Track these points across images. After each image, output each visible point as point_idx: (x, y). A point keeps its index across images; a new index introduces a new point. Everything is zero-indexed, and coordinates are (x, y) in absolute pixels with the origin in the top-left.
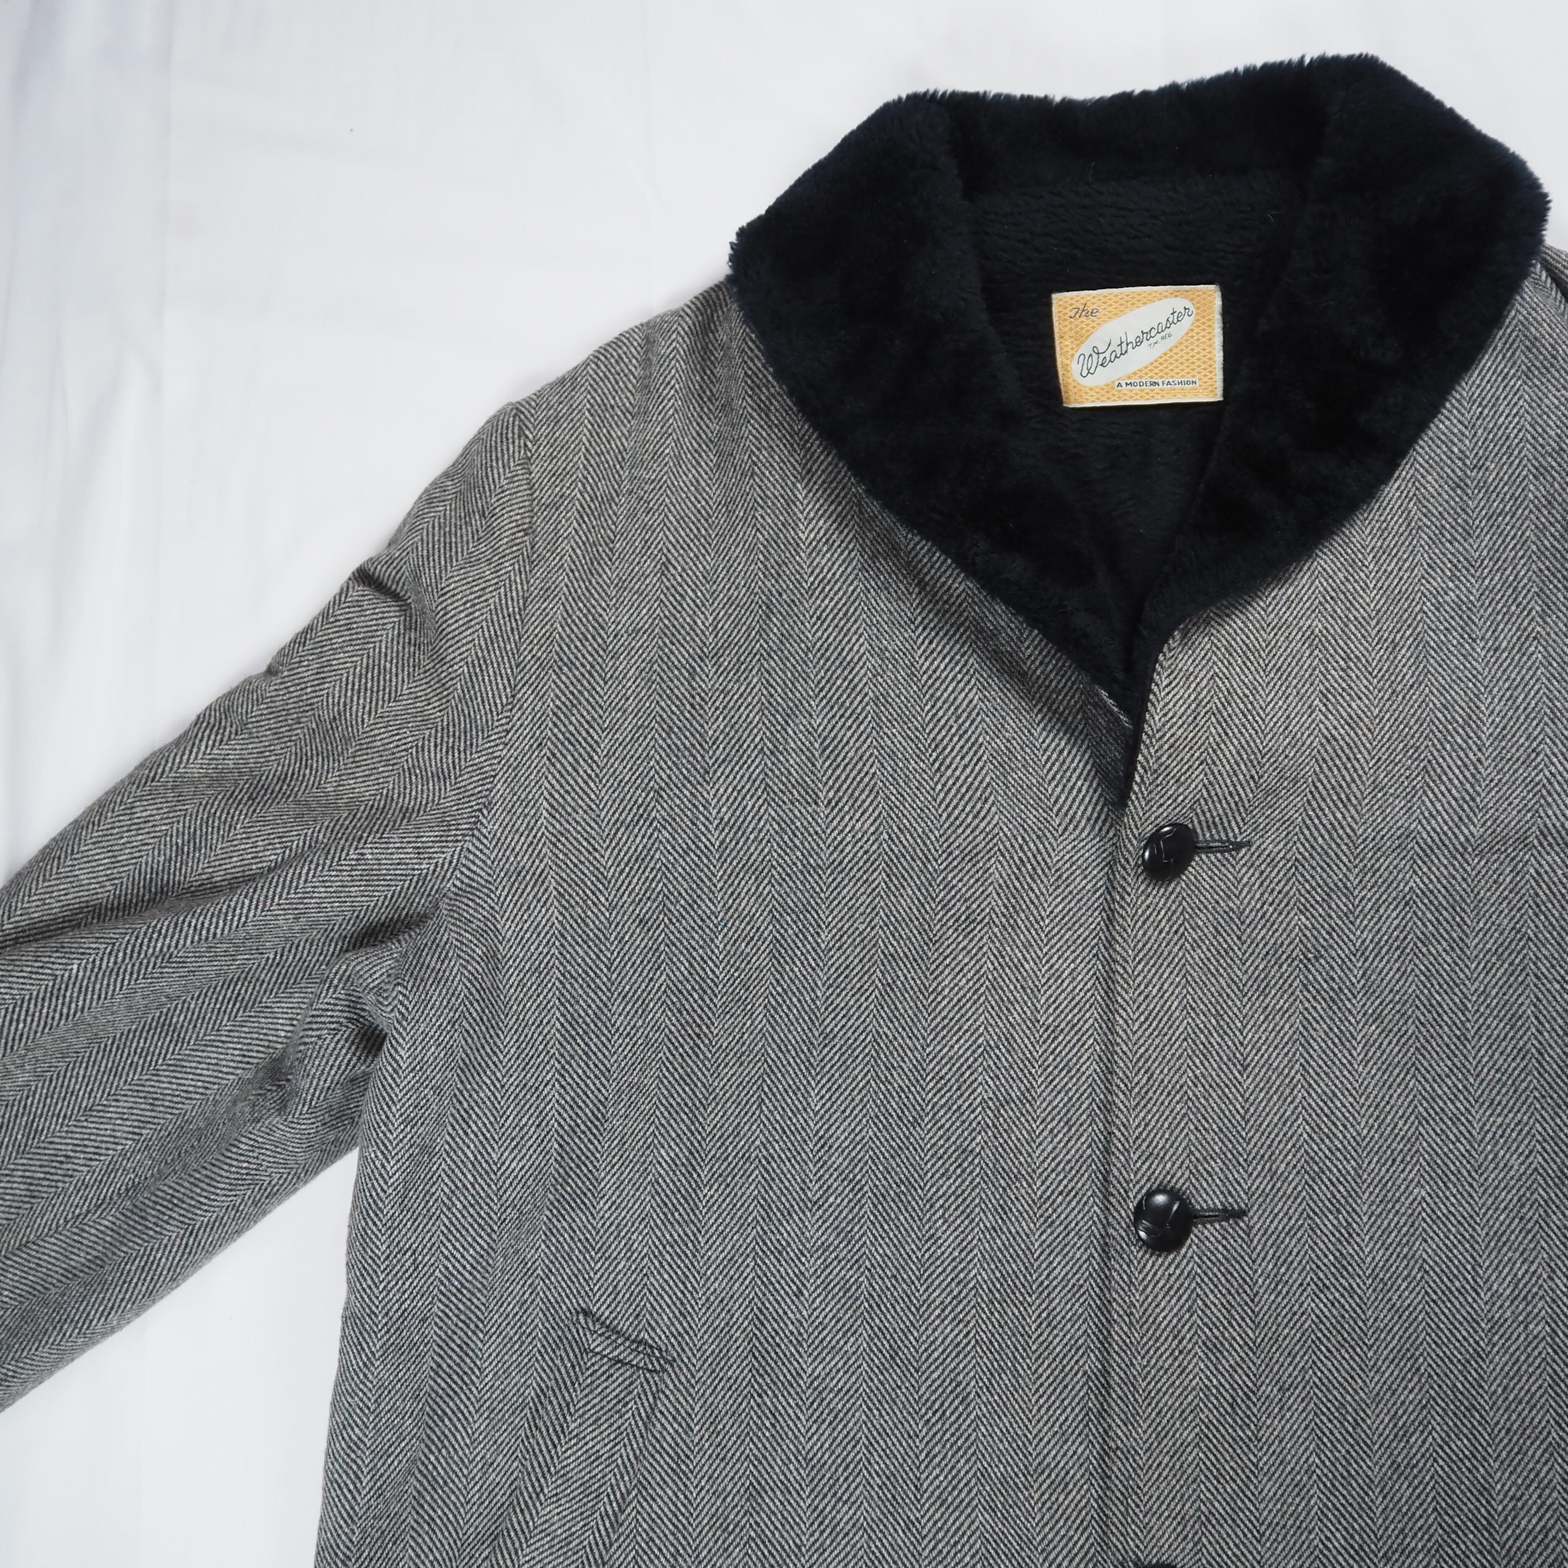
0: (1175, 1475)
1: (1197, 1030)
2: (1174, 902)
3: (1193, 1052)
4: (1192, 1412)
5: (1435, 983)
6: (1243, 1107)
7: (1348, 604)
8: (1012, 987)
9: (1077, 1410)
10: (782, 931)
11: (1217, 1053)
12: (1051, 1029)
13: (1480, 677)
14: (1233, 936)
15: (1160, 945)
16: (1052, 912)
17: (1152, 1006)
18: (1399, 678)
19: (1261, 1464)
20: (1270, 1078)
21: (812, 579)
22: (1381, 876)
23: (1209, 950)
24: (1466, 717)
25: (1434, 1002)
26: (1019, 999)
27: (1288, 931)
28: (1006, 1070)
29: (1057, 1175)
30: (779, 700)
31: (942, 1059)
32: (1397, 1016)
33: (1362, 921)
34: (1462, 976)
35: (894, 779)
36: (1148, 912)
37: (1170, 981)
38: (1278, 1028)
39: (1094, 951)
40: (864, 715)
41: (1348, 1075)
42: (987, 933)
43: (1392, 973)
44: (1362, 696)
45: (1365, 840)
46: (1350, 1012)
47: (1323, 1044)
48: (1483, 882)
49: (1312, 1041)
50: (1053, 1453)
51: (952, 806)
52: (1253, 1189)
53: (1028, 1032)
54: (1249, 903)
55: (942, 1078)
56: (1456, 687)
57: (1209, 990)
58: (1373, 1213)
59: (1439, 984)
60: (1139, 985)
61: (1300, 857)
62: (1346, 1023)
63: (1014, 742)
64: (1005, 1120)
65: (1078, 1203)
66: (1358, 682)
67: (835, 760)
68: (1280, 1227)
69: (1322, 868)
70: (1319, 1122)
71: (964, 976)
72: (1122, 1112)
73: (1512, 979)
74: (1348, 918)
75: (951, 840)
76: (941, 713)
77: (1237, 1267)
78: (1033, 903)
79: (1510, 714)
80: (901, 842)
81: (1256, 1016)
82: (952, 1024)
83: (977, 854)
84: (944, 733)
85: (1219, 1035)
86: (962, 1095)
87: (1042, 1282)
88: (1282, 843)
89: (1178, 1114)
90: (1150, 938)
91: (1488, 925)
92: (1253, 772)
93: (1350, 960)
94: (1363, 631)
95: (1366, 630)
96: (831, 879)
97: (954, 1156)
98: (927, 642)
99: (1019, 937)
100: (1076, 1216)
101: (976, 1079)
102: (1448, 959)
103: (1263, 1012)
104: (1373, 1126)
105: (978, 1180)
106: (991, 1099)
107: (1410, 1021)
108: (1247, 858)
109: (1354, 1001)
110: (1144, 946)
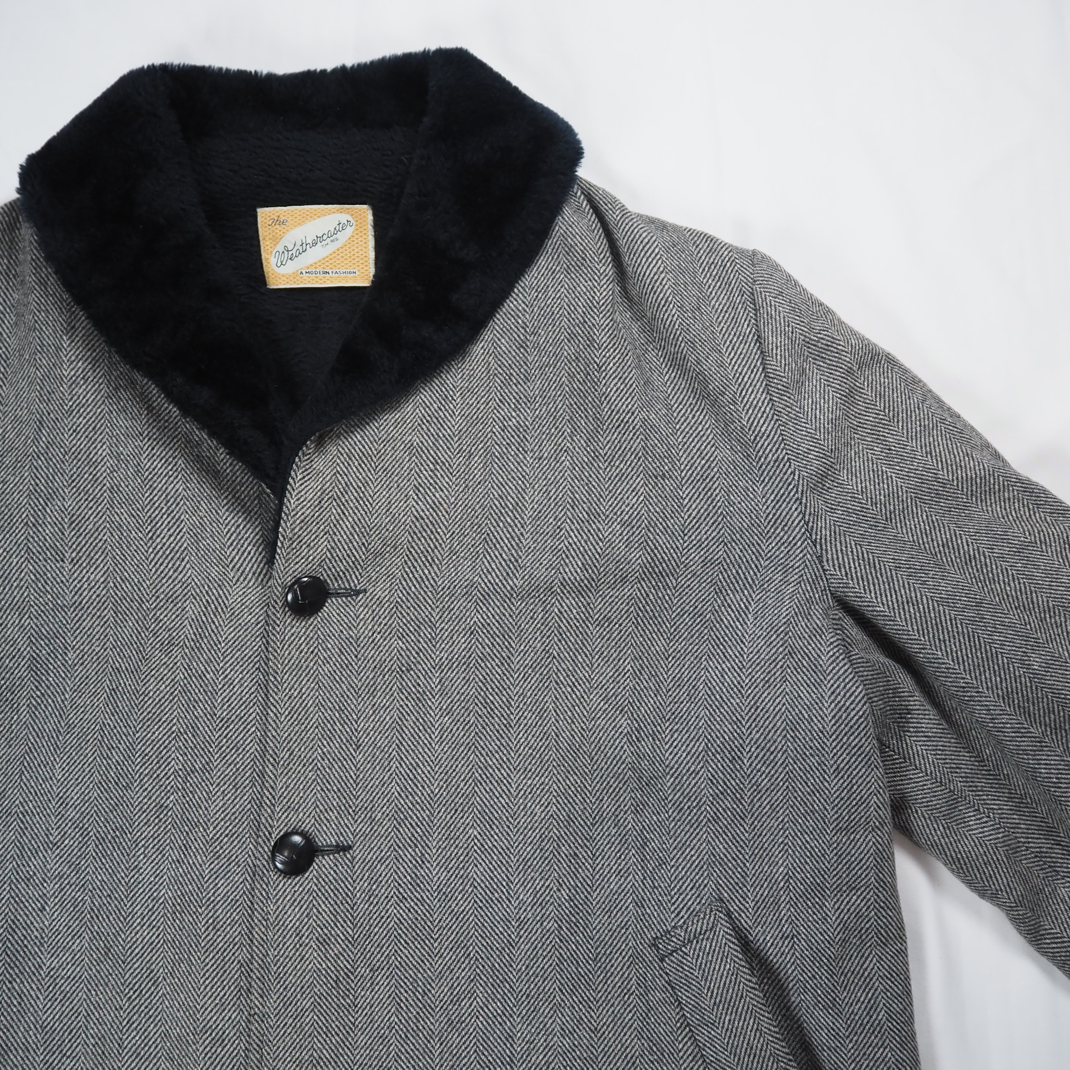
0: (296, 1032)
1: (325, 721)
2: (311, 631)
3: (322, 736)
4: (308, 987)
5: (489, 688)
6: (355, 774)
7: (439, 426)
8: (197, 691)
9: (232, 988)
10: (37, 651)
11: (339, 737)
12: (225, 720)
13: (527, 477)
14: (352, 655)
15: (300, 661)
16: (226, 638)
17: (294, 704)
18: (471, 477)
19: (357, 1023)
20: (375, 754)
21: (71, 403)
22: (454, 614)
23: (335, 665)
24: (514, 504)
25: (488, 701)
26: (202, 699)
27: (389, 652)
28: (192, 749)
29: (225, 823)
30: (42, 488)
31: (147, 741)
32: (463, 710)
33: (441, 645)
34: (508, 683)
35: (120, 544)
36: (292, 638)
37: (307, 686)
38: (382, 719)
39: (257, 666)
40: (102, 499)
41: (428, 752)
42: (180, 652)
43: (459, 681)
44: (444, 489)
45: (443, 589)
46: (431, 708)
47: (412, 730)
48: (523, 618)
49: (404, 728)
50: (215, 1018)
51: (159, 563)
52: (357, 831)
53: (208, 722)
54: (364, 632)
55: (146, 755)
56: (510, 484)
57: (335, 693)
58: (440, 847)
59: (492, 688)
60: (286, 689)
61: (399, 600)
62: (428, 715)
63: (205, 519)
64: (191, 785)
65: (239, 842)
66: (442, 479)
67: (78, 531)
68: (374, 857)
69: (414, 608)
70: (406, 784)
71: (163, 683)
72: (271, 778)
73: (541, 685)
74: (431, 643)
75: (158, 588)
76: (156, 499)
77: (343, 885)
78: (213, 632)
79: (544, 502)
80: (123, 588)
81: (367, 711)
82: (154, 717)
83: (176, 598)
84: (157, 512)
85: (341, 724)
86: (160, 767)
87: (210, 898)
88: (388, 591)
89: (310, 779)
90: (293, 657)
91: (527, 647)
92: (364, 541)
93: (431, 672)
94: (448, 444)
95: (451, 444)
96: (74, 615)
97: (154, 810)
98: (150, 449)
99: (202, 656)
100: (236, 852)
101: (170, 756)
102: (499, 671)
103: (371, 708)
104: (442, 786)
105: (169, 827)
106: (181, 770)
107: (472, 714)
108: (363, 601)
109: (433, 700)
110: (289, 662)
